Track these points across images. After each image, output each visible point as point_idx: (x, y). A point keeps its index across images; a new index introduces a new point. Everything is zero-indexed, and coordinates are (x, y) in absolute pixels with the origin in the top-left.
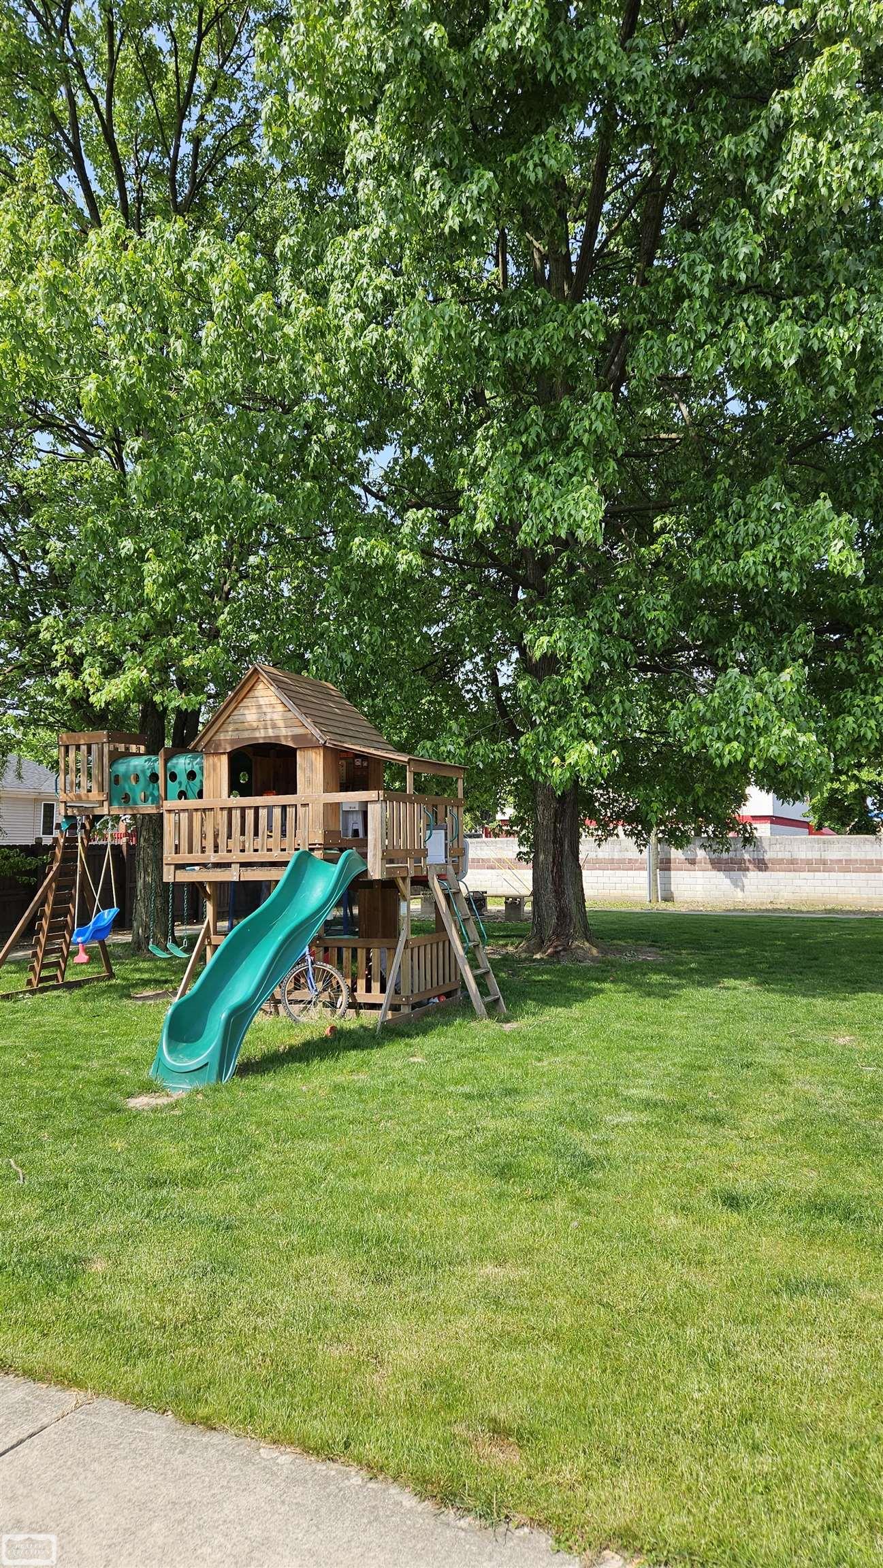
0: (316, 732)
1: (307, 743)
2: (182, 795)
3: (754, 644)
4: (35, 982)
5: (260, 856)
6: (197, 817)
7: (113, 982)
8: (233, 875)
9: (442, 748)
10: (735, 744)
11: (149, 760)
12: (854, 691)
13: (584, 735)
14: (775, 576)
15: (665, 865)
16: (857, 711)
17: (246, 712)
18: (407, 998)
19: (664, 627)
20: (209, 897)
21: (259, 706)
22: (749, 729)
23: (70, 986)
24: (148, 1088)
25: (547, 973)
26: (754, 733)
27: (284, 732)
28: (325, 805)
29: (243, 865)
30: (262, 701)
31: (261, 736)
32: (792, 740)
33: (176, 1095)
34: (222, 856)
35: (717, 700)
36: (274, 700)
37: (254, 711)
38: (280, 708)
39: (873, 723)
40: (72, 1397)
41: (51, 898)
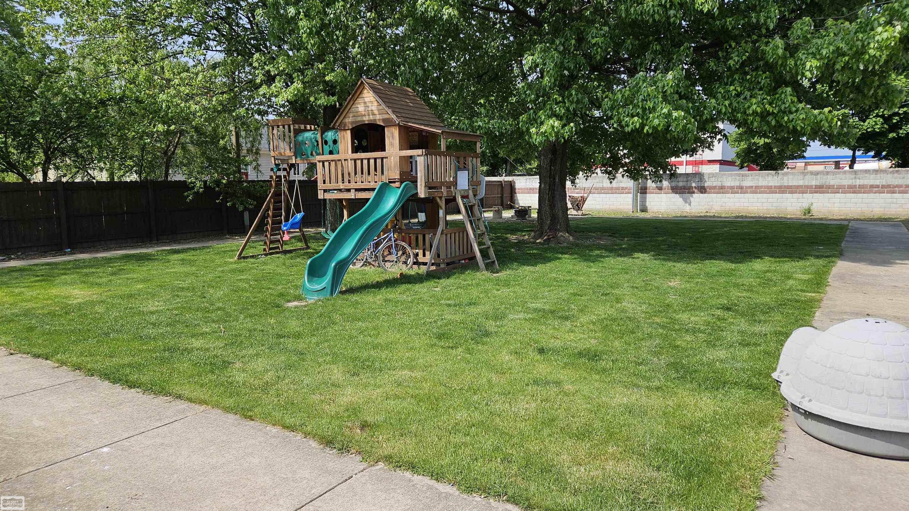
0: (394, 117)
1: (390, 123)
2: (331, 153)
3: (660, 56)
4: (267, 250)
5: (365, 185)
6: (333, 164)
7: (309, 251)
8: (352, 195)
9: (475, 124)
10: (636, 119)
11: (314, 133)
12: (720, 83)
13: (554, 115)
14: (667, 13)
15: (644, 191)
16: (719, 96)
17: (359, 106)
18: (443, 260)
19: (601, 48)
20: (345, 207)
21: (365, 103)
22: (644, 109)
23: (285, 252)
24: (299, 298)
25: (536, 249)
26: (647, 111)
27: (378, 117)
28: (401, 157)
29: (357, 190)
30: (367, 100)
31: (366, 119)
32: (669, 114)
33: (310, 302)
34: (347, 185)
35: (628, 93)
36: (373, 99)
37: (363, 105)
38: (375, 104)
39: (727, 103)
40: (203, 408)
41: (272, 207)
